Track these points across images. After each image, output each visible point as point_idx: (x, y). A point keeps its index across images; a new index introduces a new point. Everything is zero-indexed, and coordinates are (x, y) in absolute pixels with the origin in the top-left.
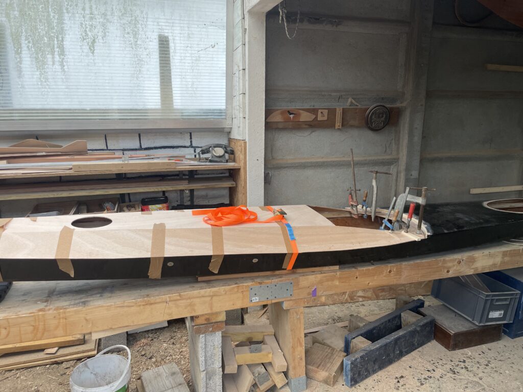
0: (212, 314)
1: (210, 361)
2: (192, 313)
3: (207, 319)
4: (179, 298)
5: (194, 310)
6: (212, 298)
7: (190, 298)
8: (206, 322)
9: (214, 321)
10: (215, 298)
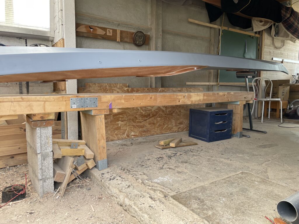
0: (45, 114)
1: (44, 147)
2: (30, 111)
3: (42, 117)
4: (21, 100)
5: (32, 109)
6: (45, 103)
7: (29, 101)
8: (41, 119)
9: (46, 119)
10: (46, 103)
